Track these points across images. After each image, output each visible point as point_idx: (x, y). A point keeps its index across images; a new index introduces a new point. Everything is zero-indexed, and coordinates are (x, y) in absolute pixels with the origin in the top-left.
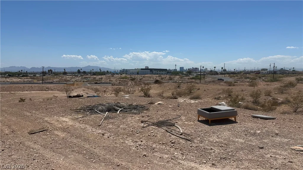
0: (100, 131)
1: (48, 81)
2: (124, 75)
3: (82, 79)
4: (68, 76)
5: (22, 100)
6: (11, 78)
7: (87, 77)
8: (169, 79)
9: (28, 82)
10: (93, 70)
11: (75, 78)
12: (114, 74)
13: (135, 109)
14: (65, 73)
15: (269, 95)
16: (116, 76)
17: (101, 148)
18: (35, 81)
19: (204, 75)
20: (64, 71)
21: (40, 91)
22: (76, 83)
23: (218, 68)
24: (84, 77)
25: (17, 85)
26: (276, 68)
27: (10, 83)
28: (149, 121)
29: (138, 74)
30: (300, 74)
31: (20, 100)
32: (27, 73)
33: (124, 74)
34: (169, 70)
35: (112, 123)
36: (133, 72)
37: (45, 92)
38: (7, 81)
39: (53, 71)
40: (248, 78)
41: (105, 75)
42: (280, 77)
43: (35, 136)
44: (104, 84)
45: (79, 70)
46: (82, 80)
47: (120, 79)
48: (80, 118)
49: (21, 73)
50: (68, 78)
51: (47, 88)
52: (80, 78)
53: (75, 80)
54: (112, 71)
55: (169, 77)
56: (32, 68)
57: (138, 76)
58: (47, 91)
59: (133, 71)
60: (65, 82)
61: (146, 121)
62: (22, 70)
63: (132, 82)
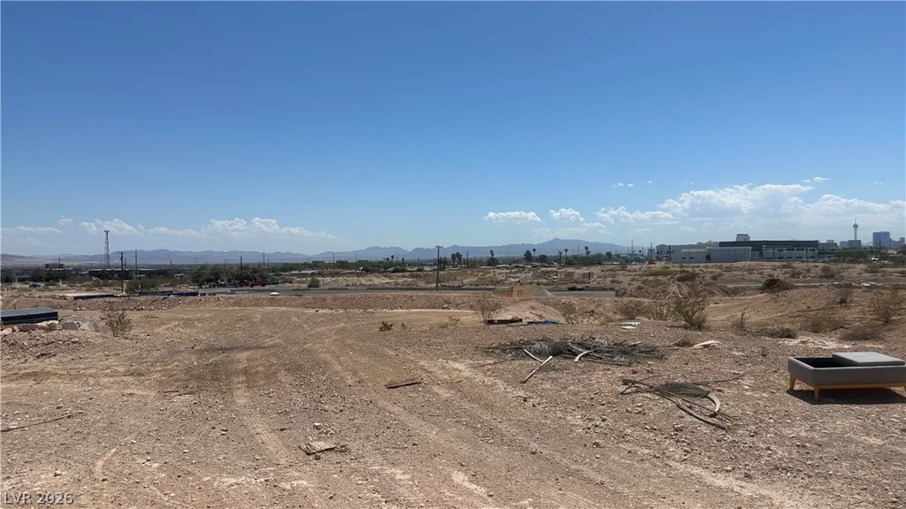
0: (521, 393)
1: (450, 284)
2: (659, 265)
3: (535, 277)
4: (499, 271)
5: (386, 327)
6: (369, 276)
7: (548, 272)
8: (821, 277)
9: (405, 287)
10: (566, 251)
11: (518, 275)
12: (627, 261)
13: (624, 353)
14: (493, 262)
16: (634, 266)
17: (512, 422)
18: (422, 284)
20: (490, 256)
21: (429, 308)
22: (516, 288)
24: (542, 272)
25: (381, 294)
27: (366, 288)
28: (645, 382)
29: (708, 258)
31: (381, 325)
32: (403, 263)
33: (661, 260)
34: (831, 244)
35: (554, 380)
36: (691, 253)
37: (440, 310)
38: (361, 284)
39: (464, 257)
41: (600, 264)
43: (396, 393)
44: (596, 292)
45: (528, 252)
46: (535, 281)
47: (644, 278)
48: (490, 364)
49: (391, 264)
50: (500, 274)
51: (445, 302)
52: (530, 275)
53: (518, 280)
54: (623, 253)
55: (825, 269)
56: (417, 250)
57: (706, 267)
58: (446, 308)
59: (691, 250)
60: (492, 287)
61: (637, 382)
62: (393, 257)
63: (679, 286)
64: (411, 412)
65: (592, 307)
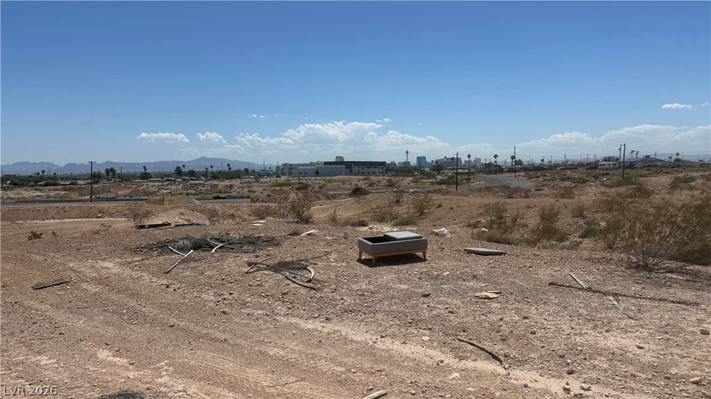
1: (105, 195)
2: (284, 178)
3: (185, 188)
4: (152, 184)
5: (35, 236)
6: (17, 190)
7: (196, 184)
8: (387, 186)
9: (57, 199)
10: (212, 167)
11: (170, 187)
12: (260, 176)
13: (251, 243)
14: (145, 176)
15: (581, 216)
16: (265, 180)
17: (155, 305)
18: (75, 196)
19: (468, 174)
20: (143, 171)
21: (83, 217)
22: (170, 198)
23: (504, 159)
24: (191, 184)
25: (30, 206)
26: (637, 154)
27: (14, 201)
28: (264, 263)
29: (317, 173)
30: (687, 167)
31: (30, 235)
32: (55, 177)
33: (285, 174)
34: (393, 164)
35: (193, 269)
36: (305, 170)
37: (95, 221)
38: (9, 198)
39: (118, 171)
40: (569, 179)
41: (239, 177)
42: (642, 176)
43: (43, 293)
44: (236, 200)
45: (178, 168)
46: (185, 192)
47: (273, 188)
48: (137, 261)
49: (42, 178)
50: (153, 186)
51: (100, 212)
52: (180, 187)
53: (169, 191)
54: (258, 169)
55: (389, 181)
56: (69, 165)
57: (316, 180)
58: (100, 217)
59: (305, 167)
60: (145, 198)
61: (259, 264)
62: (43, 172)
63: (297, 194)
64: (57, 307)
65: (232, 211)
